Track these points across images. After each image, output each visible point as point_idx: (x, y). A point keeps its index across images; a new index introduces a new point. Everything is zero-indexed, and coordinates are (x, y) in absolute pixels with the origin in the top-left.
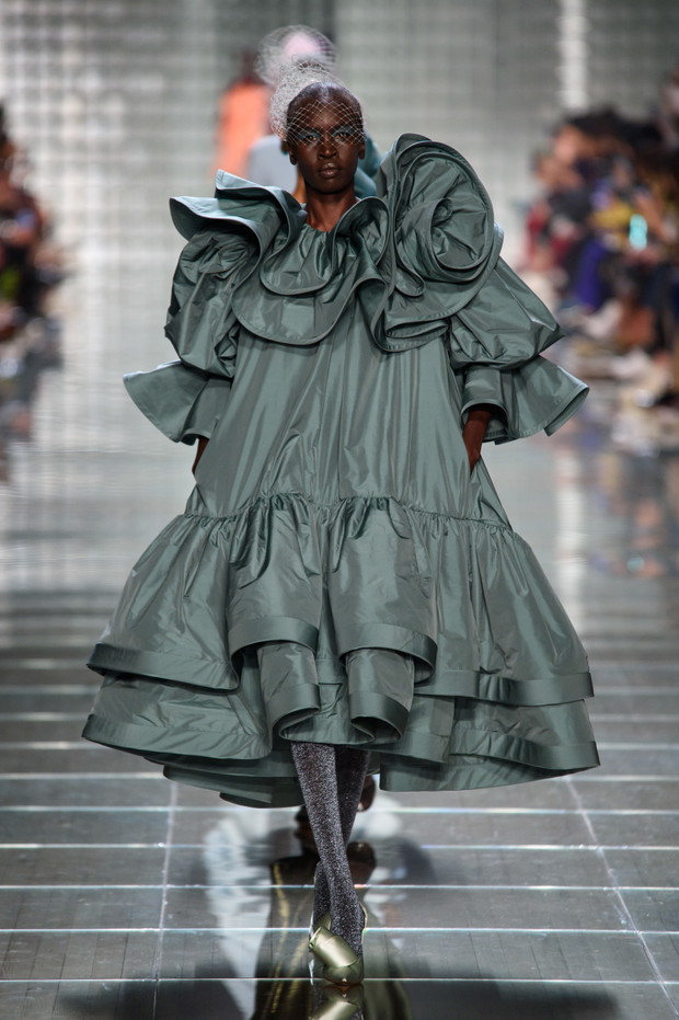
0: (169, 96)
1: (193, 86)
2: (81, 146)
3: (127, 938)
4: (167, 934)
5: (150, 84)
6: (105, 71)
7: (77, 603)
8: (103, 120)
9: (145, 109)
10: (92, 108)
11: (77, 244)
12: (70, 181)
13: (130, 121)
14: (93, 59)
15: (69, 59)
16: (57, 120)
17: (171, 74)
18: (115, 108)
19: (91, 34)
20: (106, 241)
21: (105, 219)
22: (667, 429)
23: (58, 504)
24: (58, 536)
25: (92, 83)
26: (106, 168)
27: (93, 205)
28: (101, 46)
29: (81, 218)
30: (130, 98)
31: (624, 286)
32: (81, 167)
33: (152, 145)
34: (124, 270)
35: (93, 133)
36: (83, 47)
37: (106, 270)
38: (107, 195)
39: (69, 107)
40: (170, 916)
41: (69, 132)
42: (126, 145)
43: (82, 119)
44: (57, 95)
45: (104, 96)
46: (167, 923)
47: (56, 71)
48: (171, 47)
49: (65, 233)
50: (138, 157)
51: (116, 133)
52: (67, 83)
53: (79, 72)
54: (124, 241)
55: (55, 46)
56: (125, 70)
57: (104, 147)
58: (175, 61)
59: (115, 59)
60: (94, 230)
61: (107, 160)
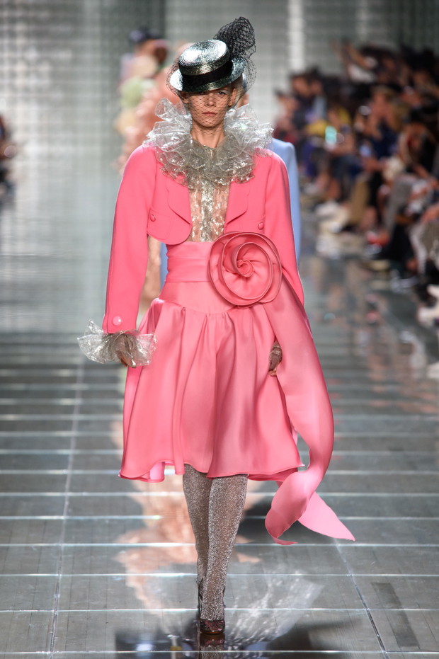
0: (75, 62)
1: (88, 56)
2: (26, 89)
3: (46, 522)
4: (68, 521)
5: (64, 55)
6: (40, 48)
7: (24, 339)
8: (39, 75)
9: (62, 69)
10: (32, 68)
11: (24, 143)
12: (20, 108)
13: (54, 75)
14: (33, 41)
15: (20, 41)
16: (13, 75)
17: (76, 50)
18: (45, 68)
19: (32, 28)
20: (40, 141)
21: (40, 129)
22: (347, 244)
23: (14, 286)
24: (14, 303)
25: (32, 55)
26: (40, 101)
27: (33, 121)
28: (39, 34)
29: (27, 129)
30: (54, 63)
31: (323, 165)
32: (27, 100)
33: (66, 89)
34: (50, 157)
35: (33, 82)
36: (28, 35)
37: (40, 157)
38: (41, 116)
39: (20, 68)
40: (70, 510)
41: (20, 82)
42: (53, 88)
43: (27, 74)
44: (14, 61)
45: (39, 61)
46: (68, 514)
47: (13, 48)
48: (75, 35)
49: (18, 136)
50: (58, 95)
51: (46, 82)
52: (19, 55)
53: (25, 48)
54: (51, 141)
55: (13, 35)
56: (50, 48)
57: (39, 90)
58: (78, 42)
59: (45, 41)
60: (34, 135)
61: (41, 97)
